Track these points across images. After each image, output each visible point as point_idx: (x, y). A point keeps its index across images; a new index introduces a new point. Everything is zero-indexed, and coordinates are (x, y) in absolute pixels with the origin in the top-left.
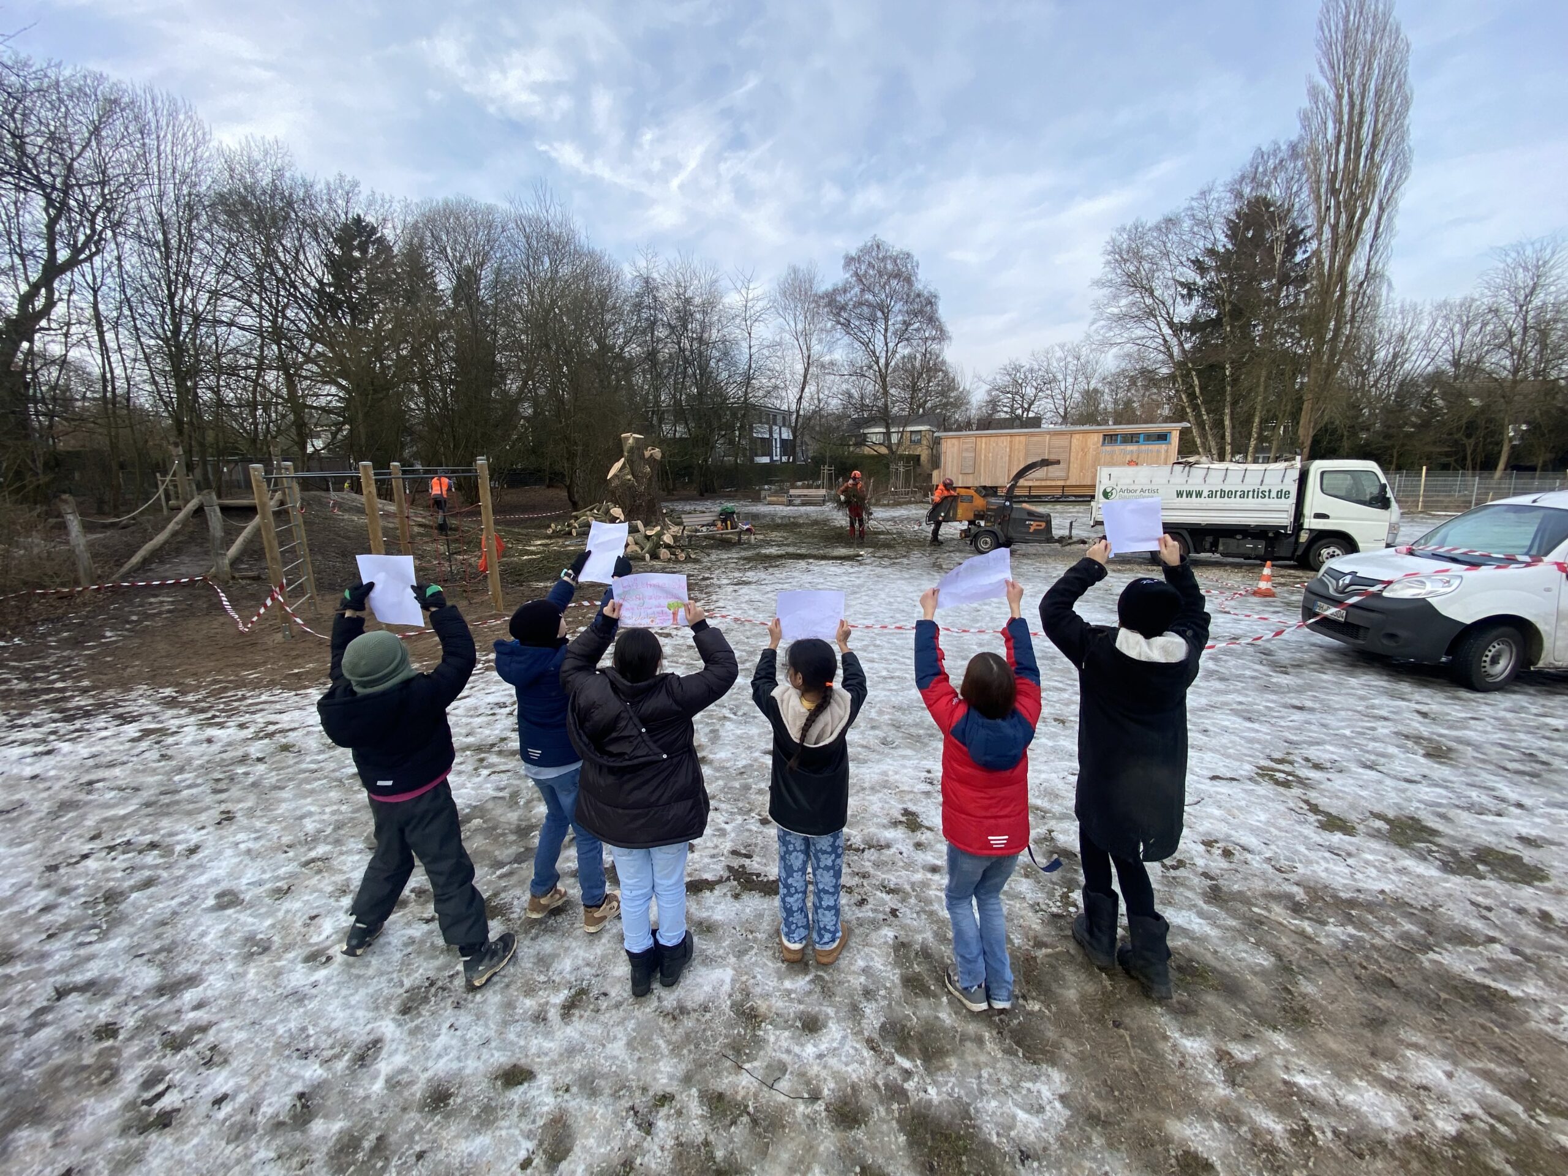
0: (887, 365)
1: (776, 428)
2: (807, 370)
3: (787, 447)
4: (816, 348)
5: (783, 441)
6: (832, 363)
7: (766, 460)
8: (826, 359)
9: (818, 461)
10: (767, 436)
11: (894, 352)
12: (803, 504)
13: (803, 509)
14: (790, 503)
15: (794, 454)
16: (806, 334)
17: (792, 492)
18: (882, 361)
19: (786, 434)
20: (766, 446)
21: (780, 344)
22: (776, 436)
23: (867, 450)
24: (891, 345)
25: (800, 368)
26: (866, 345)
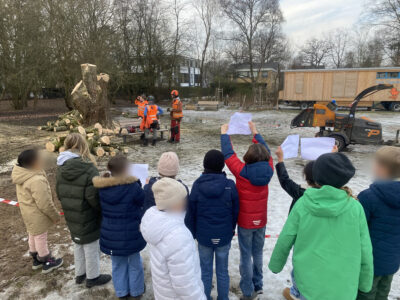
0: (251, 35)
1: (192, 69)
2: (208, 36)
3: (198, 78)
4: (214, 25)
5: (196, 76)
6: (222, 33)
7: (186, 85)
8: (219, 30)
9: (214, 86)
10: (187, 72)
11: (255, 28)
12: (206, 109)
13: (205, 112)
14: (198, 109)
15: (201, 82)
16: (208, 17)
17: (200, 103)
18: (249, 32)
19: (197, 72)
20: (186, 78)
21: (194, 22)
22: (192, 72)
23: (240, 81)
24: (253, 24)
25: (205, 35)
26: (240, 24)
